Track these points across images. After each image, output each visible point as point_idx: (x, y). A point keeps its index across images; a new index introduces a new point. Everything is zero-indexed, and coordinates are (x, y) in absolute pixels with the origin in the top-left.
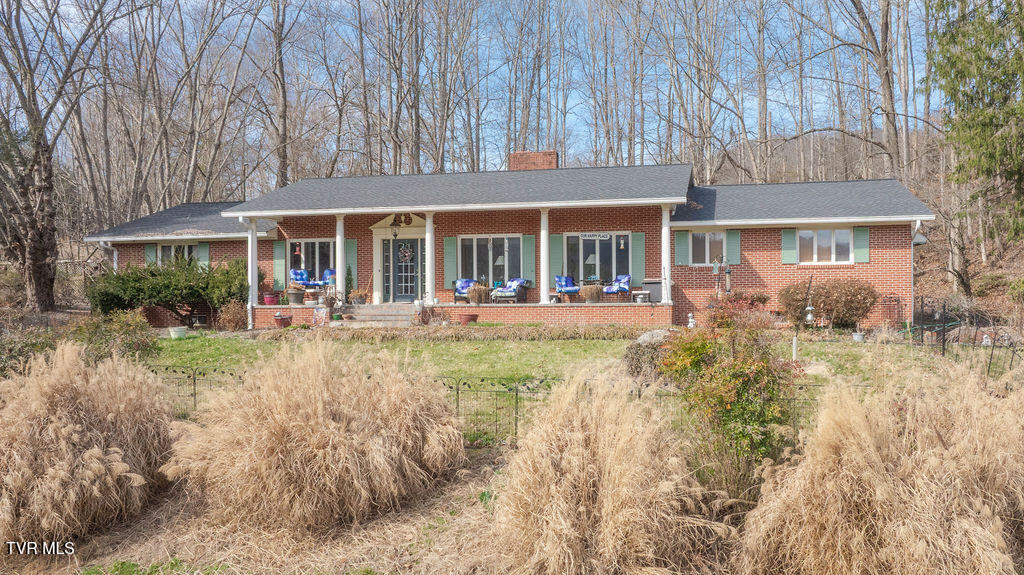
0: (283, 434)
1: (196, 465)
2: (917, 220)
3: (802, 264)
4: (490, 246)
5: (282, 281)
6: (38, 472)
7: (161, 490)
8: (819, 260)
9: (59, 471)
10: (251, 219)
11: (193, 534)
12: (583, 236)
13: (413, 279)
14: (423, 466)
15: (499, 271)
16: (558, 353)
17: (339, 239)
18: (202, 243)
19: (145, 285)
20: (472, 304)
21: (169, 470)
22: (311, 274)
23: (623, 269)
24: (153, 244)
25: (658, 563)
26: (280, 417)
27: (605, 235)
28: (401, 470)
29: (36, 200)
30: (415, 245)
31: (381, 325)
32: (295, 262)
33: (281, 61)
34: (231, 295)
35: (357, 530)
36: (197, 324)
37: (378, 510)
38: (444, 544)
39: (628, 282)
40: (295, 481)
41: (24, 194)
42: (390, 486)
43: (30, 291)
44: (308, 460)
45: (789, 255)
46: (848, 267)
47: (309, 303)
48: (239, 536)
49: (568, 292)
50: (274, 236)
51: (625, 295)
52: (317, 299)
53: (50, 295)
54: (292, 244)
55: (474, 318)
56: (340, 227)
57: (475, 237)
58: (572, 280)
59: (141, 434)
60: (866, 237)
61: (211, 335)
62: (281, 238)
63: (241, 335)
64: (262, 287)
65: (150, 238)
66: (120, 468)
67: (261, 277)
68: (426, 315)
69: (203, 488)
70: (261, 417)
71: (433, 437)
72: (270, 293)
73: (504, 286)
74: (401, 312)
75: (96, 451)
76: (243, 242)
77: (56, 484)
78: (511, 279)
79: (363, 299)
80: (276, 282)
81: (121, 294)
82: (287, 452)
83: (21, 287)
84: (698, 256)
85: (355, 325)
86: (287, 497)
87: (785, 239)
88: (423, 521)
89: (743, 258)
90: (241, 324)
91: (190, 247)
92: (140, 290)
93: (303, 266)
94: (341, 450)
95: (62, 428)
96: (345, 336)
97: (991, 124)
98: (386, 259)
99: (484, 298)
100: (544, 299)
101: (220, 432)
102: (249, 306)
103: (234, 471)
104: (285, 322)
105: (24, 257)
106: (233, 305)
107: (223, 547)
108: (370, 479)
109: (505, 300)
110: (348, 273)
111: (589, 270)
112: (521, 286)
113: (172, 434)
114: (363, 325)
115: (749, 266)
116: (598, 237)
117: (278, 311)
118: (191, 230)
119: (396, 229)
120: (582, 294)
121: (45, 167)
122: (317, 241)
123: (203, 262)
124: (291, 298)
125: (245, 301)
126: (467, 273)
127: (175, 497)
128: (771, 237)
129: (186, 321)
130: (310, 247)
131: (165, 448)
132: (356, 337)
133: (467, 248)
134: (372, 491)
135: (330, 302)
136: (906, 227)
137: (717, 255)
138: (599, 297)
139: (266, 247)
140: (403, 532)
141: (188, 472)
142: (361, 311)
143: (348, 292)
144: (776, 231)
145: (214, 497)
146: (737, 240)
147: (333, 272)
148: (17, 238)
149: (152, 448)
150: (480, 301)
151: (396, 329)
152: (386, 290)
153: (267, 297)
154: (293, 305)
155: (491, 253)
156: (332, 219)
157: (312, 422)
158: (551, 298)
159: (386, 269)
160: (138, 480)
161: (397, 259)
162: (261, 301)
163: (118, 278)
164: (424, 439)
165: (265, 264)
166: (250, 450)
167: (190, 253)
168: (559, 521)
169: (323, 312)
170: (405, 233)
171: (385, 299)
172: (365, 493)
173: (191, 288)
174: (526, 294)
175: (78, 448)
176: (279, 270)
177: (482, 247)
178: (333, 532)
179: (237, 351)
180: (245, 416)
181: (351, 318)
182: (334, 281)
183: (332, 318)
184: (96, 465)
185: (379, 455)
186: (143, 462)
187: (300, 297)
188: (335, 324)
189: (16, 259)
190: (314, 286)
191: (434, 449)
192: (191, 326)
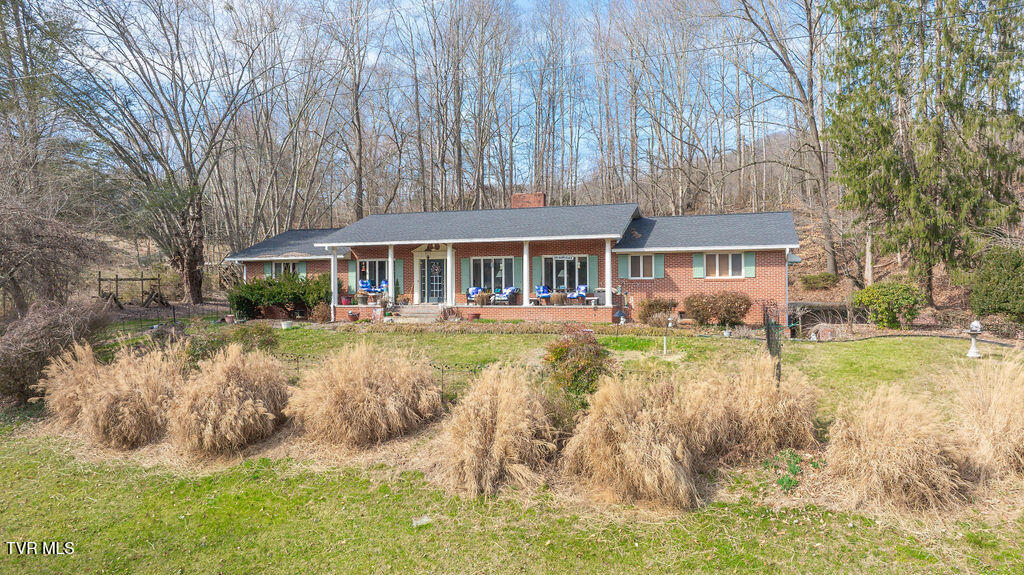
0: (343, 395)
1: (300, 410)
2: (787, 247)
3: (707, 278)
4: (492, 264)
5: (353, 287)
6: (223, 411)
7: (282, 422)
8: (720, 275)
9: (233, 411)
10: (333, 248)
11: (297, 445)
12: (556, 258)
13: (441, 287)
14: (418, 412)
15: (498, 281)
16: (521, 344)
17: (391, 260)
18: (301, 261)
19: (266, 292)
20: (478, 306)
21: (286, 412)
22: (373, 284)
23: (583, 281)
24: (270, 262)
25: (519, 462)
26: (342, 385)
27: (570, 257)
28: (404, 414)
29: (191, 226)
30: (441, 263)
31: (417, 320)
32: (363, 275)
33: (357, 113)
34: (320, 298)
35: (380, 445)
36: (298, 317)
37: (391, 436)
38: (422, 453)
39: (586, 289)
40: (347, 418)
41: (183, 224)
42: (397, 422)
43: (187, 289)
44: (356, 407)
45: (698, 271)
46: (739, 280)
47: (371, 304)
48: (321, 447)
49: (544, 297)
50: (349, 257)
51: (582, 300)
52: (375, 301)
53: (199, 292)
54: (361, 263)
55: (477, 316)
56: (391, 253)
57: (482, 258)
58: (548, 288)
59: (271, 393)
60: (753, 259)
61: (308, 326)
62: (353, 258)
63: (327, 326)
64: (341, 292)
65: (268, 259)
66: (262, 410)
67: (340, 285)
68: (448, 313)
69: (303, 422)
70: (332, 386)
71: (423, 397)
72: (346, 296)
73: (501, 293)
74: (431, 311)
75: (250, 401)
76: (329, 261)
77: (232, 418)
78: (506, 287)
79: (406, 302)
80: (349, 288)
81: (250, 297)
82: (344, 404)
83: (180, 285)
84: (635, 272)
85: (399, 321)
86: (344, 427)
87: (695, 259)
88: (414, 442)
89: (665, 274)
90: (326, 319)
91: (294, 264)
92: (262, 295)
93: (368, 278)
94: (372, 404)
95: (234, 389)
96: (391, 329)
97: (864, 169)
98: (423, 273)
99: (486, 301)
100: (526, 303)
101: (311, 393)
102: (332, 306)
103: (318, 413)
104: (355, 318)
105: (183, 266)
106: (322, 305)
107: (313, 452)
108: (387, 419)
109: (502, 303)
110: (396, 284)
111: (560, 281)
112: (512, 293)
113: (289, 393)
114: (405, 321)
115: (670, 280)
116: (566, 258)
117: (350, 309)
118: (294, 253)
119: (428, 253)
120: (552, 299)
121: (197, 204)
122: (377, 260)
123: (303, 275)
124: (359, 301)
125: (329, 302)
126: (476, 283)
127: (288, 427)
128: (686, 259)
129: (291, 316)
130: (372, 265)
131: (284, 399)
132: (399, 330)
133: (477, 265)
134: (388, 425)
135: (384, 304)
136: (782, 251)
137: (647, 273)
138: (563, 301)
139: (343, 265)
140: (404, 446)
141: (295, 413)
142: (405, 310)
143: (396, 297)
144: (691, 254)
145: (308, 426)
146: (662, 260)
147: (387, 282)
148: (179, 253)
149: (277, 400)
150: (483, 304)
151: (424, 325)
152: (423, 295)
153: (343, 299)
154: (360, 305)
155: (493, 269)
156: (386, 248)
157: (357, 389)
158: (531, 301)
159: (423, 280)
160: (271, 416)
161: (430, 274)
162: (340, 303)
163: (248, 287)
164: (419, 398)
165: (342, 275)
166: (326, 402)
167: (294, 269)
168: (473, 440)
169: (379, 311)
170: (435, 256)
171: (422, 301)
172: (384, 426)
173: (295, 294)
174: (515, 299)
175: (242, 400)
176: (352, 279)
177: (487, 264)
178: (367, 446)
179: (323, 340)
180: (324, 385)
181: (398, 315)
182: (387, 290)
183: (385, 315)
184: (250, 409)
185: (392, 407)
186: (272, 408)
187: (365, 300)
188: (386, 319)
189: (178, 267)
190: (375, 292)
191: (423, 404)
192: (294, 319)
